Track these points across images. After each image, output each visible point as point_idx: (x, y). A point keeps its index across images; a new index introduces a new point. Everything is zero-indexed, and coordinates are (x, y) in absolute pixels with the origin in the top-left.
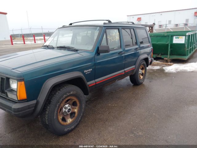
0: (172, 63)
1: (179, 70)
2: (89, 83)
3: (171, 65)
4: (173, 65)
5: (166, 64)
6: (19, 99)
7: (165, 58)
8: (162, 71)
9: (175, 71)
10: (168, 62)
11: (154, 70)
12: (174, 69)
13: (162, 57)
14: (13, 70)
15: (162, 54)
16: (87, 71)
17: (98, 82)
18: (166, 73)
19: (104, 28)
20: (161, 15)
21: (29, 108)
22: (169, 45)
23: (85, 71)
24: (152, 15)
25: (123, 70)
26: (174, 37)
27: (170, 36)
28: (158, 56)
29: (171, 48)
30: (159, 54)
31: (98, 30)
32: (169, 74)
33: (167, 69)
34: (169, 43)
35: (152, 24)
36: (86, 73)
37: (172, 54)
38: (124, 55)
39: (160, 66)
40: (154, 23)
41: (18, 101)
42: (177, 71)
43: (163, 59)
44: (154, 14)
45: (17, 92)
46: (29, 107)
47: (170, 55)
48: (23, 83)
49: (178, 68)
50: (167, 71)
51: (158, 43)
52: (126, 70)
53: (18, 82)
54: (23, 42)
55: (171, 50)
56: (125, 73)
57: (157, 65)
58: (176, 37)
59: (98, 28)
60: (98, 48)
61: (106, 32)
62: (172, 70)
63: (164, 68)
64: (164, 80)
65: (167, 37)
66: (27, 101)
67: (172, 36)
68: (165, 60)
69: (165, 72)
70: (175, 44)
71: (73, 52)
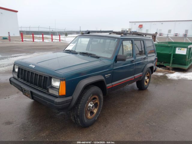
0: (173, 71)
1: (180, 78)
2: (108, 85)
3: (173, 73)
4: (174, 73)
5: (168, 72)
6: (60, 95)
7: (167, 66)
8: (165, 77)
9: (177, 79)
10: (170, 70)
11: (158, 76)
12: (176, 77)
13: (165, 65)
14: (55, 71)
15: (164, 63)
16: (107, 75)
17: (114, 85)
18: (169, 80)
19: (121, 39)
20: (162, 24)
21: (67, 103)
22: (172, 54)
23: (106, 76)
24: (154, 23)
25: (133, 76)
26: (177, 49)
27: (173, 47)
28: (161, 64)
29: (173, 57)
30: (162, 62)
31: (116, 41)
32: (172, 81)
33: (169, 76)
34: (171, 53)
35: (155, 33)
36: (106, 77)
37: (173, 63)
38: (135, 63)
39: (163, 73)
40: (156, 32)
41: (59, 96)
42: (178, 78)
43: (165, 67)
44: (155, 23)
45: (59, 89)
46: (67, 101)
47: (172, 64)
48: (64, 82)
49: (179, 76)
50: (169, 78)
51: (162, 52)
52: (135, 76)
53: (61, 82)
54: (32, 40)
55: (173, 59)
56: (134, 78)
57: (160, 72)
58: (179, 48)
59: (117, 39)
60: (116, 57)
61: (122, 43)
62: (174, 77)
63: (167, 75)
64: (168, 85)
65: (171, 47)
66: (65, 97)
67: (175, 47)
68: (167, 68)
69: (168, 78)
70: (177, 54)
71: (96, 59)
